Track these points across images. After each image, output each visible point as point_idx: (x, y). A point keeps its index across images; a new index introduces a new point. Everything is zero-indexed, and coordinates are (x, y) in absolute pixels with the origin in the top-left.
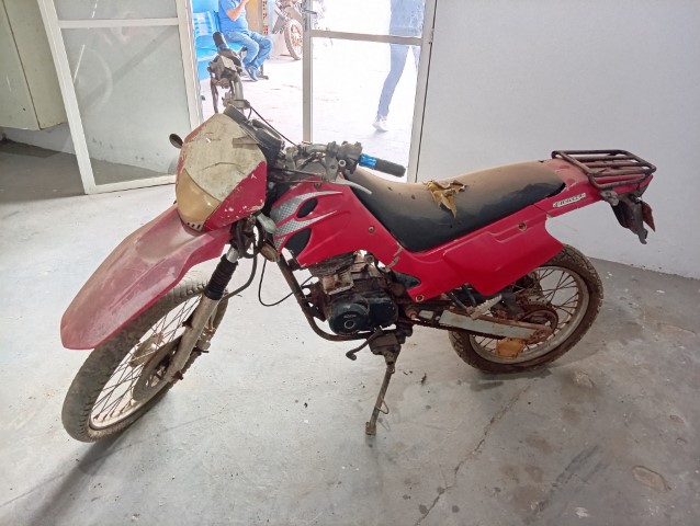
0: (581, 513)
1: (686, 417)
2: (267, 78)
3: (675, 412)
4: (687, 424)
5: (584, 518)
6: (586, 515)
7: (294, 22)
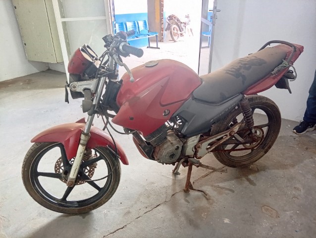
0: (226, 221)
1: (303, 188)
2: (159, 48)
3: (298, 186)
4: (302, 191)
5: (227, 223)
6: (228, 222)
7: (175, 26)
